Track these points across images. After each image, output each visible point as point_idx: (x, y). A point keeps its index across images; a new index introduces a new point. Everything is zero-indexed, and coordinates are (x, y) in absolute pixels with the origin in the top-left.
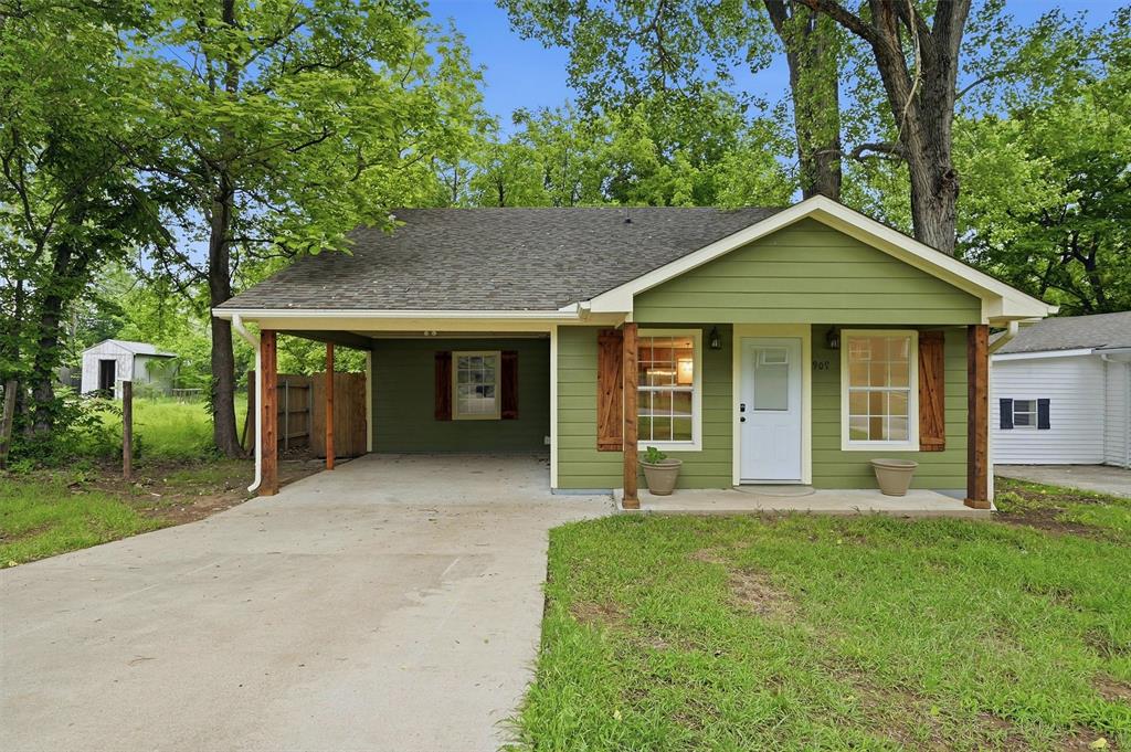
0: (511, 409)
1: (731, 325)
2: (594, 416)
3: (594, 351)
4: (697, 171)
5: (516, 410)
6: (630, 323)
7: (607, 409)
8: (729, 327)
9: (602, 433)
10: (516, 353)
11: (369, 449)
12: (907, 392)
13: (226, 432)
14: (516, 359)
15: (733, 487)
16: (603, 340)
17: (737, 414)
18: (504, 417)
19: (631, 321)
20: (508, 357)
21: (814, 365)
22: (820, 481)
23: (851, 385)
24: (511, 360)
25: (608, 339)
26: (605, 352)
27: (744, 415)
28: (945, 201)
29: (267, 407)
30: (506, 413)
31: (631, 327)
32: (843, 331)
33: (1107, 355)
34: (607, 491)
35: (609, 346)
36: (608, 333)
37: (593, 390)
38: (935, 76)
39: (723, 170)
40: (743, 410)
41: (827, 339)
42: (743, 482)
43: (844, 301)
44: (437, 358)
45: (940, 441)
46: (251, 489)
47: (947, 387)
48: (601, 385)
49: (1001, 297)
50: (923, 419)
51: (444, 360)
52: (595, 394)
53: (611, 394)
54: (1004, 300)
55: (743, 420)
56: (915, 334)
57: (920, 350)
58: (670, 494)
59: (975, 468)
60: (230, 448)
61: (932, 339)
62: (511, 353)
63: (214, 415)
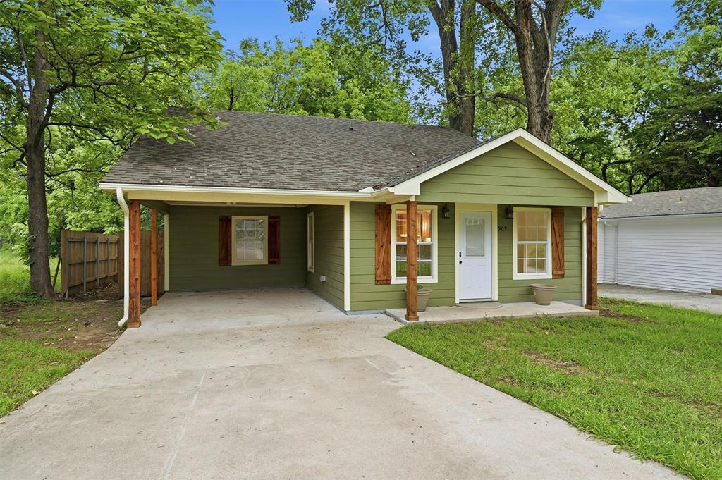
0: (275, 258)
1: (454, 203)
2: (372, 262)
3: (372, 218)
4: (363, 95)
5: (278, 257)
6: (412, 202)
7: (381, 257)
8: (453, 205)
9: (378, 272)
10: (278, 217)
11: (167, 288)
12: (545, 245)
13: (42, 279)
14: (279, 222)
15: (456, 305)
16: (378, 211)
17: (457, 259)
18: (270, 263)
19: (414, 200)
20: (272, 220)
21: (499, 228)
22: (503, 298)
23: (518, 240)
24: (275, 223)
25: (381, 211)
26: (380, 219)
27: (461, 259)
28: (547, 132)
29: (134, 259)
30: (272, 260)
31: (413, 204)
32: (514, 208)
33: (607, 222)
34: (382, 311)
35: (383, 215)
36: (382, 207)
37: (372, 244)
38: (542, 58)
39: (380, 97)
40: (460, 256)
41: (506, 212)
42: (462, 301)
43: (528, 191)
44: (220, 220)
45: (562, 273)
46: (121, 323)
47: (566, 241)
48: (377, 241)
49: (606, 191)
50: (554, 259)
51: (226, 222)
52: (374, 246)
53: (384, 247)
54: (608, 194)
55: (461, 262)
56: (549, 210)
57: (552, 220)
58: (424, 310)
59: (591, 287)
60: (47, 292)
61: (558, 213)
62: (275, 217)
63: (31, 266)
